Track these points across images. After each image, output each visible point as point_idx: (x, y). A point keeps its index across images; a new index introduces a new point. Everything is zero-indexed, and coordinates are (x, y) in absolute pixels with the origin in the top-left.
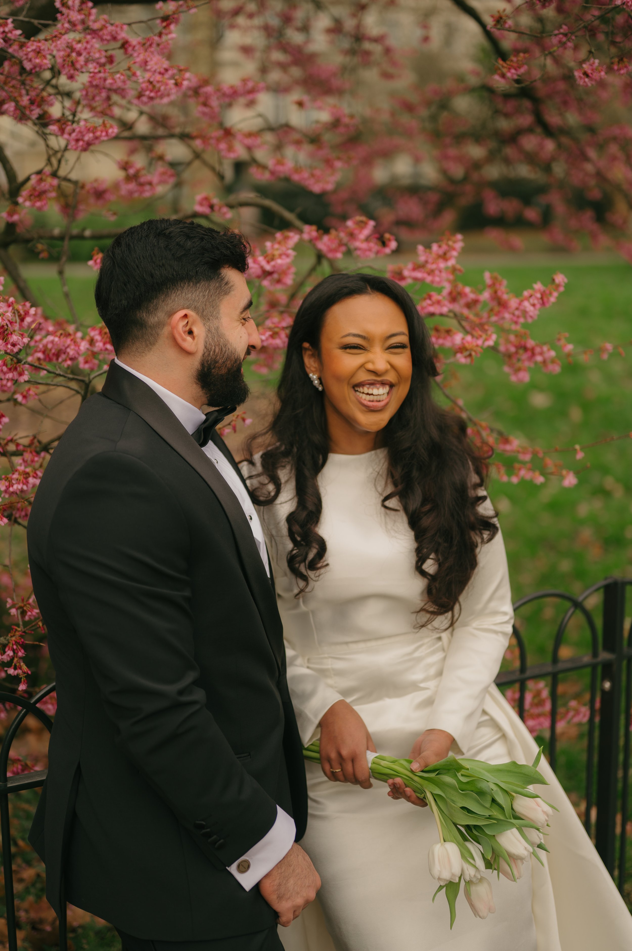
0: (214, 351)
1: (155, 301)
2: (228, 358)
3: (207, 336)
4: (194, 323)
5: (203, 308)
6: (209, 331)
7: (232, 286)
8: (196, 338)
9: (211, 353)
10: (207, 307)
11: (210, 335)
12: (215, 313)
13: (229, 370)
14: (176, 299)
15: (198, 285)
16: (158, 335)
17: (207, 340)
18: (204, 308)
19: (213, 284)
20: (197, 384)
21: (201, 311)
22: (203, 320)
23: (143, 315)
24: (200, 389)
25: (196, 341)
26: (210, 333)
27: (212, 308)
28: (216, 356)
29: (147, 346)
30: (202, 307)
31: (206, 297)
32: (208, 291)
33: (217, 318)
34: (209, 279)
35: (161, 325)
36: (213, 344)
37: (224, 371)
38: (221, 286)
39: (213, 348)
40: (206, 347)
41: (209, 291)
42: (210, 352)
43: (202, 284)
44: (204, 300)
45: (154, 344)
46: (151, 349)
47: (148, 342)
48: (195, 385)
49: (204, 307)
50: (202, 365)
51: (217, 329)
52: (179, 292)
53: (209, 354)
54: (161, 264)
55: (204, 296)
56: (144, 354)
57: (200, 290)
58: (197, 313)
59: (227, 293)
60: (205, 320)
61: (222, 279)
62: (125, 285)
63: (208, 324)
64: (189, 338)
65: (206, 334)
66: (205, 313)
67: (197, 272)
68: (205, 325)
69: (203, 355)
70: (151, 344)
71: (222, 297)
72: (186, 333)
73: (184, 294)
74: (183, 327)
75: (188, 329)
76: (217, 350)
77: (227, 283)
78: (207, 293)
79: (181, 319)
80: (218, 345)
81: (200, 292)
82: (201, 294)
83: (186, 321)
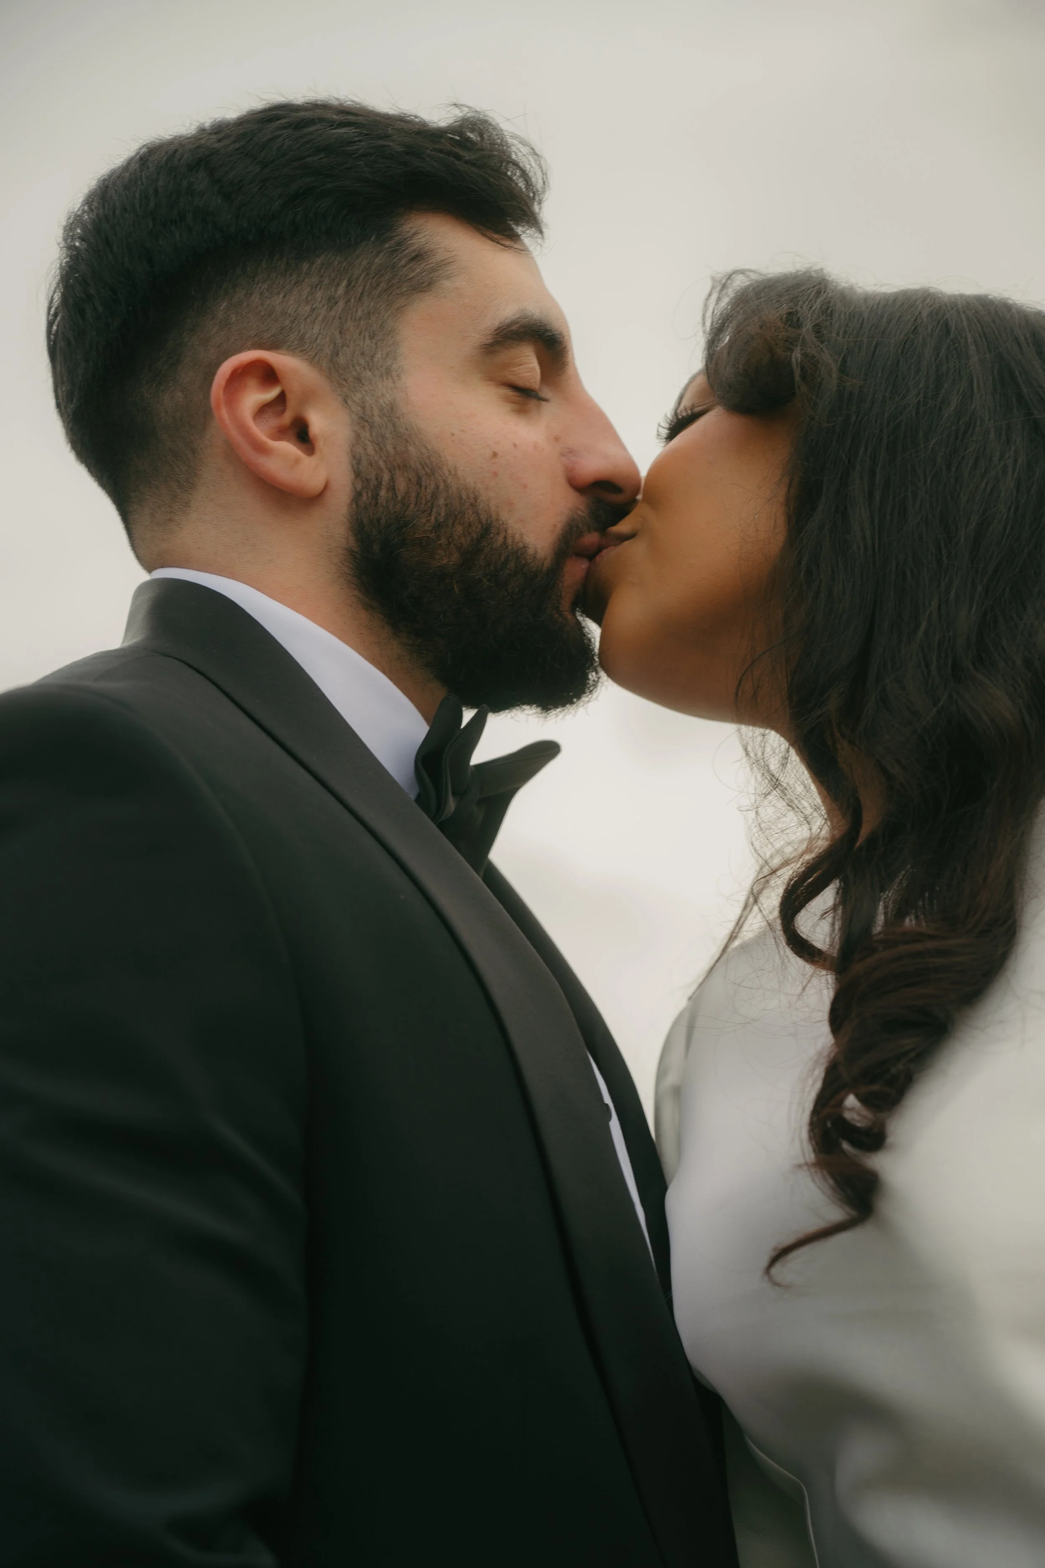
0: (392, 488)
3: (358, 436)
4: (308, 396)
5: (332, 340)
6: (363, 419)
7: (441, 265)
9: (383, 493)
10: (348, 337)
11: (366, 435)
12: (379, 355)
14: (233, 318)
15: (305, 266)
16: (194, 451)
17: (359, 450)
18: (339, 341)
21: (328, 351)
22: (341, 386)
26: (367, 428)
27: (368, 341)
28: (404, 504)
30: (328, 339)
31: (341, 304)
32: (345, 283)
33: (388, 372)
36: (381, 463)
37: (445, 557)
38: (392, 267)
39: (386, 477)
40: (357, 474)
41: (349, 284)
42: (376, 489)
43: (319, 261)
44: (333, 313)
46: (187, 504)
49: (338, 336)
51: (391, 410)
52: (240, 294)
53: (376, 497)
55: (332, 301)
57: (315, 280)
58: (314, 362)
59: (420, 285)
60: (344, 383)
61: (400, 245)
63: (358, 397)
64: (288, 448)
65: (355, 432)
66: (341, 359)
68: (347, 403)
69: (355, 501)
71: (401, 300)
72: (280, 433)
73: (255, 298)
74: (262, 410)
75: (287, 418)
76: (401, 485)
77: (419, 256)
78: (341, 290)
79: (252, 383)
80: (404, 467)
81: (315, 288)
82: (319, 294)
83: (274, 393)
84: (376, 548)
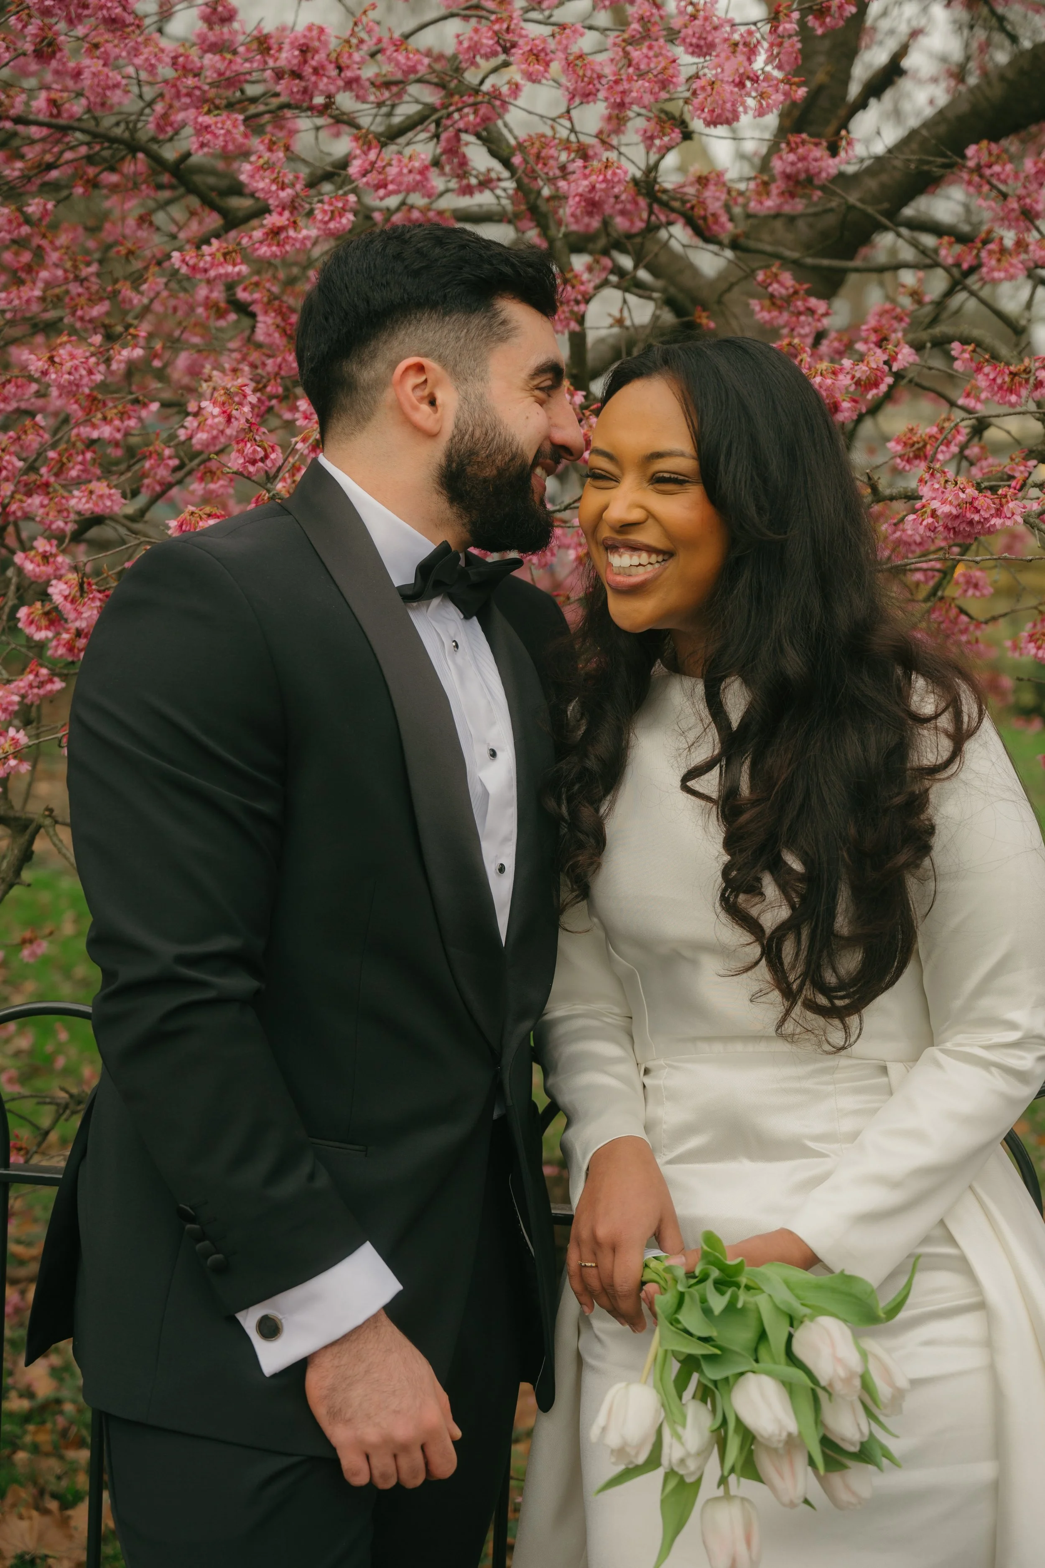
0: (472, 435)
1: (373, 343)
2: (500, 450)
3: (462, 407)
4: (437, 383)
5: (455, 358)
6: (465, 399)
7: (515, 328)
8: (440, 409)
9: (467, 437)
10: (463, 358)
11: (466, 407)
12: (478, 370)
13: (501, 472)
15: (447, 318)
16: (375, 402)
17: (461, 414)
18: (458, 359)
19: (477, 321)
20: (439, 493)
21: (452, 363)
22: (456, 380)
23: (351, 367)
24: (447, 505)
25: (438, 414)
26: (467, 403)
27: (473, 362)
28: (476, 444)
29: (358, 422)
30: (453, 358)
31: (463, 340)
32: (466, 330)
33: (482, 379)
34: (470, 310)
35: (380, 384)
36: (471, 422)
37: (489, 472)
38: (491, 326)
39: (471, 429)
40: (456, 426)
41: (468, 331)
42: (464, 435)
43: (454, 317)
44: (458, 345)
45: (369, 419)
46: (363, 428)
47: (359, 416)
48: (435, 496)
49: (458, 357)
50: (449, 457)
51: (481, 397)
52: (412, 328)
53: (462, 439)
54: (384, 282)
55: (458, 339)
56: (352, 437)
57: (450, 327)
58: (444, 367)
59: (502, 339)
61: (495, 315)
62: (327, 319)
63: (464, 387)
64: (425, 408)
65: (461, 404)
66: (458, 369)
67: (445, 296)
68: (458, 389)
69: (451, 440)
70: (363, 419)
71: (492, 345)
72: (421, 399)
73: (420, 332)
74: (416, 387)
75: (426, 392)
76: (477, 433)
77: (504, 323)
78: (463, 333)
79: (411, 373)
80: (482, 425)
81: (450, 331)
82: (452, 335)
83: (423, 378)
84: (454, 465)
